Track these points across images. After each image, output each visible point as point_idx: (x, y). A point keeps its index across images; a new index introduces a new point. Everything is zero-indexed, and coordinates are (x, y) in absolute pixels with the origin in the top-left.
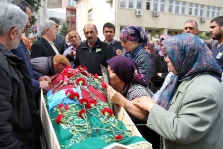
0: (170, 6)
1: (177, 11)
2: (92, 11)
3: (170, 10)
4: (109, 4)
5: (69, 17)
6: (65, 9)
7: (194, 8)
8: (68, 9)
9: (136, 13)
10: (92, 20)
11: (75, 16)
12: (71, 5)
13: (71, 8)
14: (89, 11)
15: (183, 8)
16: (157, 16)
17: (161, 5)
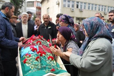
0: (88, 6)
1: (92, 9)
2: (49, 9)
3: (89, 8)
4: (58, 5)
5: (37, 12)
6: (35, 7)
7: (101, 7)
8: (37, 8)
9: (71, 10)
10: (49, 13)
11: (41, 11)
12: (39, 5)
13: (38, 7)
14: (48, 9)
15: (95, 8)
16: (82, 12)
17: (84, 6)
